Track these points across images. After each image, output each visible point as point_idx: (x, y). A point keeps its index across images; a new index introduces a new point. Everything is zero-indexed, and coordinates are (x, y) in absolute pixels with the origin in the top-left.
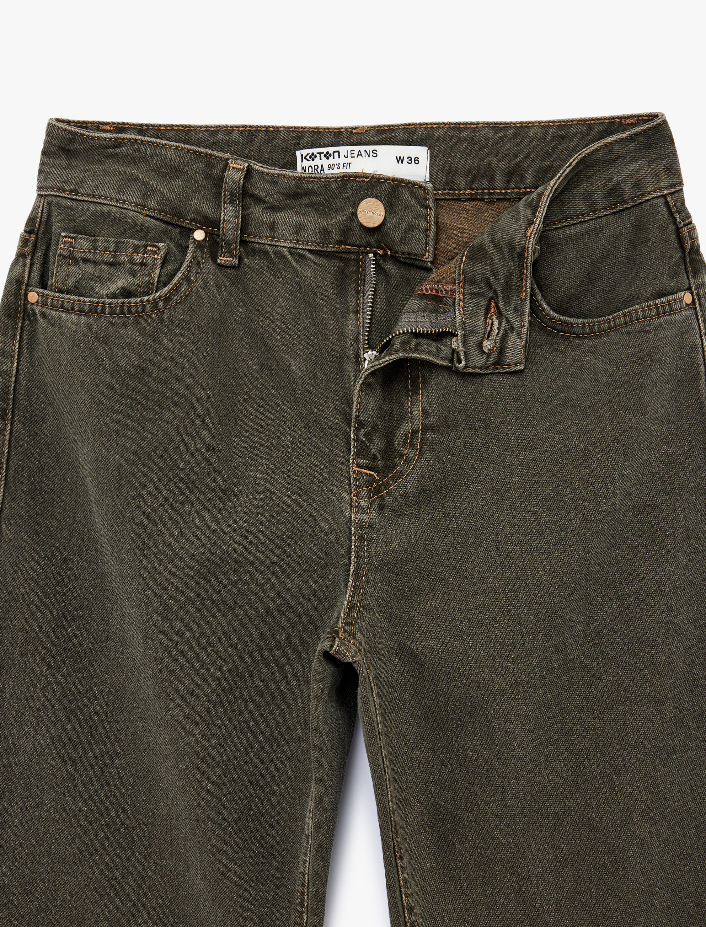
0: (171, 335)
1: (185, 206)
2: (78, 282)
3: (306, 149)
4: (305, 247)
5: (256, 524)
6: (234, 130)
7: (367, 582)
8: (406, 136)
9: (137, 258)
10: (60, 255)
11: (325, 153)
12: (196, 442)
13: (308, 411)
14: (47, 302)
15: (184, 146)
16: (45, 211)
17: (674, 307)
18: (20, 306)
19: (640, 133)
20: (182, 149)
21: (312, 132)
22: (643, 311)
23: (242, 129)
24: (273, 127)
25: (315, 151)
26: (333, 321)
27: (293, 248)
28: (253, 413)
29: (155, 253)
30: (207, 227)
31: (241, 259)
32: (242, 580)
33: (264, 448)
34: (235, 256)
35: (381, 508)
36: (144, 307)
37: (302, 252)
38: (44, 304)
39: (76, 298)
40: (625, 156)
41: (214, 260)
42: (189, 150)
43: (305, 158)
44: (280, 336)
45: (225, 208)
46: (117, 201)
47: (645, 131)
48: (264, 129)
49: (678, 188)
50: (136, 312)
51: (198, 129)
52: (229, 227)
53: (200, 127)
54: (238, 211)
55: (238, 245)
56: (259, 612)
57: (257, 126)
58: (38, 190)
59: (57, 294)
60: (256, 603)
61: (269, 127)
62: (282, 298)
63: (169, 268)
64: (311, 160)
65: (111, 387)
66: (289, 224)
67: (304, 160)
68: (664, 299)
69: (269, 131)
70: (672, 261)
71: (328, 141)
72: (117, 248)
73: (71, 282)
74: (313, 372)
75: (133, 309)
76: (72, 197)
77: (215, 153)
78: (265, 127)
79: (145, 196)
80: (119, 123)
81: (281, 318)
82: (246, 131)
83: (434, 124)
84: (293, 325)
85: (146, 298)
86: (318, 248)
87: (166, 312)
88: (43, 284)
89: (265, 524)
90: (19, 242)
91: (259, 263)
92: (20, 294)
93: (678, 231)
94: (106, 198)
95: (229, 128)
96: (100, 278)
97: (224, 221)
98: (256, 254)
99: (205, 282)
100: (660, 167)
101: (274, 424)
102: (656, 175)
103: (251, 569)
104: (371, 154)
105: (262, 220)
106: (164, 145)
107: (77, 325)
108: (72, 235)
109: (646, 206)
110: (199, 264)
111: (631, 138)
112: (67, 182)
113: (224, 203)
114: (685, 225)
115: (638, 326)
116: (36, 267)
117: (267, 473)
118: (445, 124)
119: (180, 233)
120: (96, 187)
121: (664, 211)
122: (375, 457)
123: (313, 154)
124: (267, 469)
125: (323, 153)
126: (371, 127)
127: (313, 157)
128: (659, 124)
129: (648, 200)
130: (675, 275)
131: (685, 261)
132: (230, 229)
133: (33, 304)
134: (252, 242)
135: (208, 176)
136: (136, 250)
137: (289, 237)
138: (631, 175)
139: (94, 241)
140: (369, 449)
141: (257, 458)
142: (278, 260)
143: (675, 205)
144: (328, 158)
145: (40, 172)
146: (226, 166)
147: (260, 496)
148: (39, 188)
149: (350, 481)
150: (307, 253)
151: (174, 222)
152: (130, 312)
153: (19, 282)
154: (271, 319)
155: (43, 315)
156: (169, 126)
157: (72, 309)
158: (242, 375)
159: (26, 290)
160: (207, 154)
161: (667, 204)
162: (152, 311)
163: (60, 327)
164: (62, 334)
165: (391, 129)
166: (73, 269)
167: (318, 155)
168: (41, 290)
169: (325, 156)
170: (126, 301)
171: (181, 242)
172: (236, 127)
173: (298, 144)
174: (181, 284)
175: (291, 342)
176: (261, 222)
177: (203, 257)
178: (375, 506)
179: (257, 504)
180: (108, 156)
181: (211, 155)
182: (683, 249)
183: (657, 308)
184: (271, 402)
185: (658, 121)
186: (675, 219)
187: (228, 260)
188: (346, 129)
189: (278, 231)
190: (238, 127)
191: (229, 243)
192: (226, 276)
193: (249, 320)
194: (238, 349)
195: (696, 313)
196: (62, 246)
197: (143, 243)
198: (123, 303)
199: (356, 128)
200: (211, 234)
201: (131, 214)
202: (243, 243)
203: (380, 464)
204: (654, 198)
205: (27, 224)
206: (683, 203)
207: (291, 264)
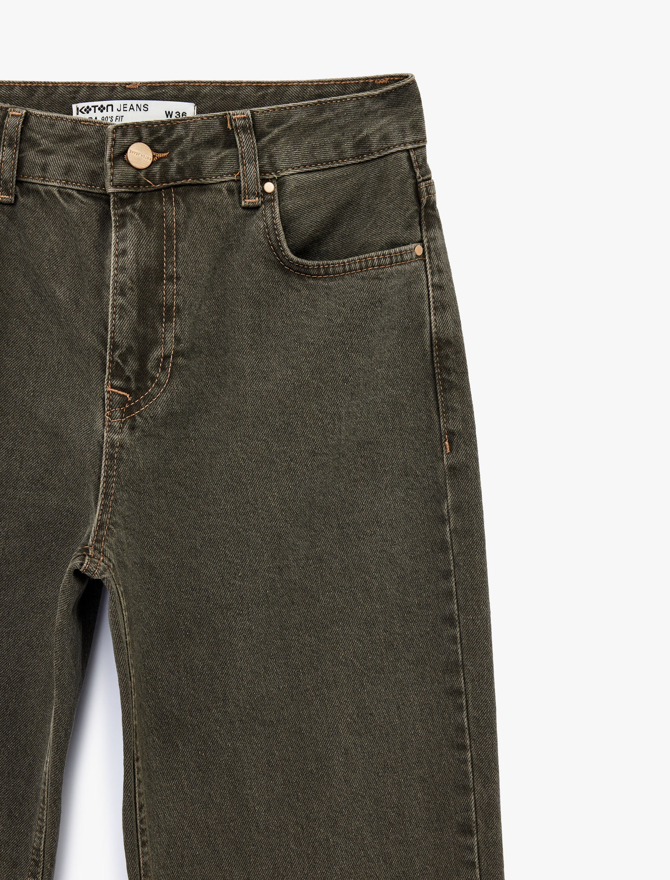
3: (82, 102)
4: (74, 187)
5: (21, 443)
6: (16, 86)
7: (116, 501)
8: (175, 93)
11: (99, 106)
13: (70, 334)
17: (406, 257)
19: (391, 91)
21: (88, 86)
22: (379, 259)
23: (24, 84)
24: (52, 83)
25: (91, 104)
27: (62, 187)
31: (16, 197)
34: (11, 194)
35: (132, 428)
37: (70, 191)
40: (376, 111)
43: (81, 111)
47: (395, 89)
48: (43, 85)
49: (421, 145)
54: (15, 154)
55: (14, 184)
61: (49, 83)
64: (86, 112)
67: (80, 113)
68: (397, 249)
69: (48, 87)
70: (408, 214)
71: (103, 95)
74: (76, 299)
78: (45, 83)
82: (27, 86)
83: (202, 82)
86: (86, 189)
91: (31, 201)
93: (416, 185)
95: (11, 84)
97: (2, 162)
98: (30, 194)
100: (407, 123)
102: (402, 131)
104: (142, 108)
105: (35, 162)
109: (391, 159)
111: (382, 96)
114: (423, 181)
115: (373, 273)
118: (211, 83)
121: (406, 165)
122: (128, 379)
123: (88, 107)
125: (97, 106)
126: (144, 83)
127: (88, 110)
128: (409, 84)
129: (393, 153)
130: (409, 226)
131: (420, 214)
134: (26, 182)
137: (58, 177)
138: (380, 129)
140: (123, 370)
142: (48, 198)
143: (417, 161)
144: (102, 111)
146: (6, 114)
149: (104, 401)
150: (75, 193)
161: (409, 158)
165: (162, 85)
167: (93, 108)
169: (99, 109)
172: (18, 84)
173: (74, 98)
175: (58, 273)
178: (127, 426)
182: (419, 203)
183: (391, 257)
185: (407, 81)
186: (415, 174)
188: (120, 84)
189: (49, 171)
195: (425, 265)
199: (130, 84)
202: (19, 183)
203: (133, 386)
204: (399, 151)
206: (425, 159)
207: (59, 202)
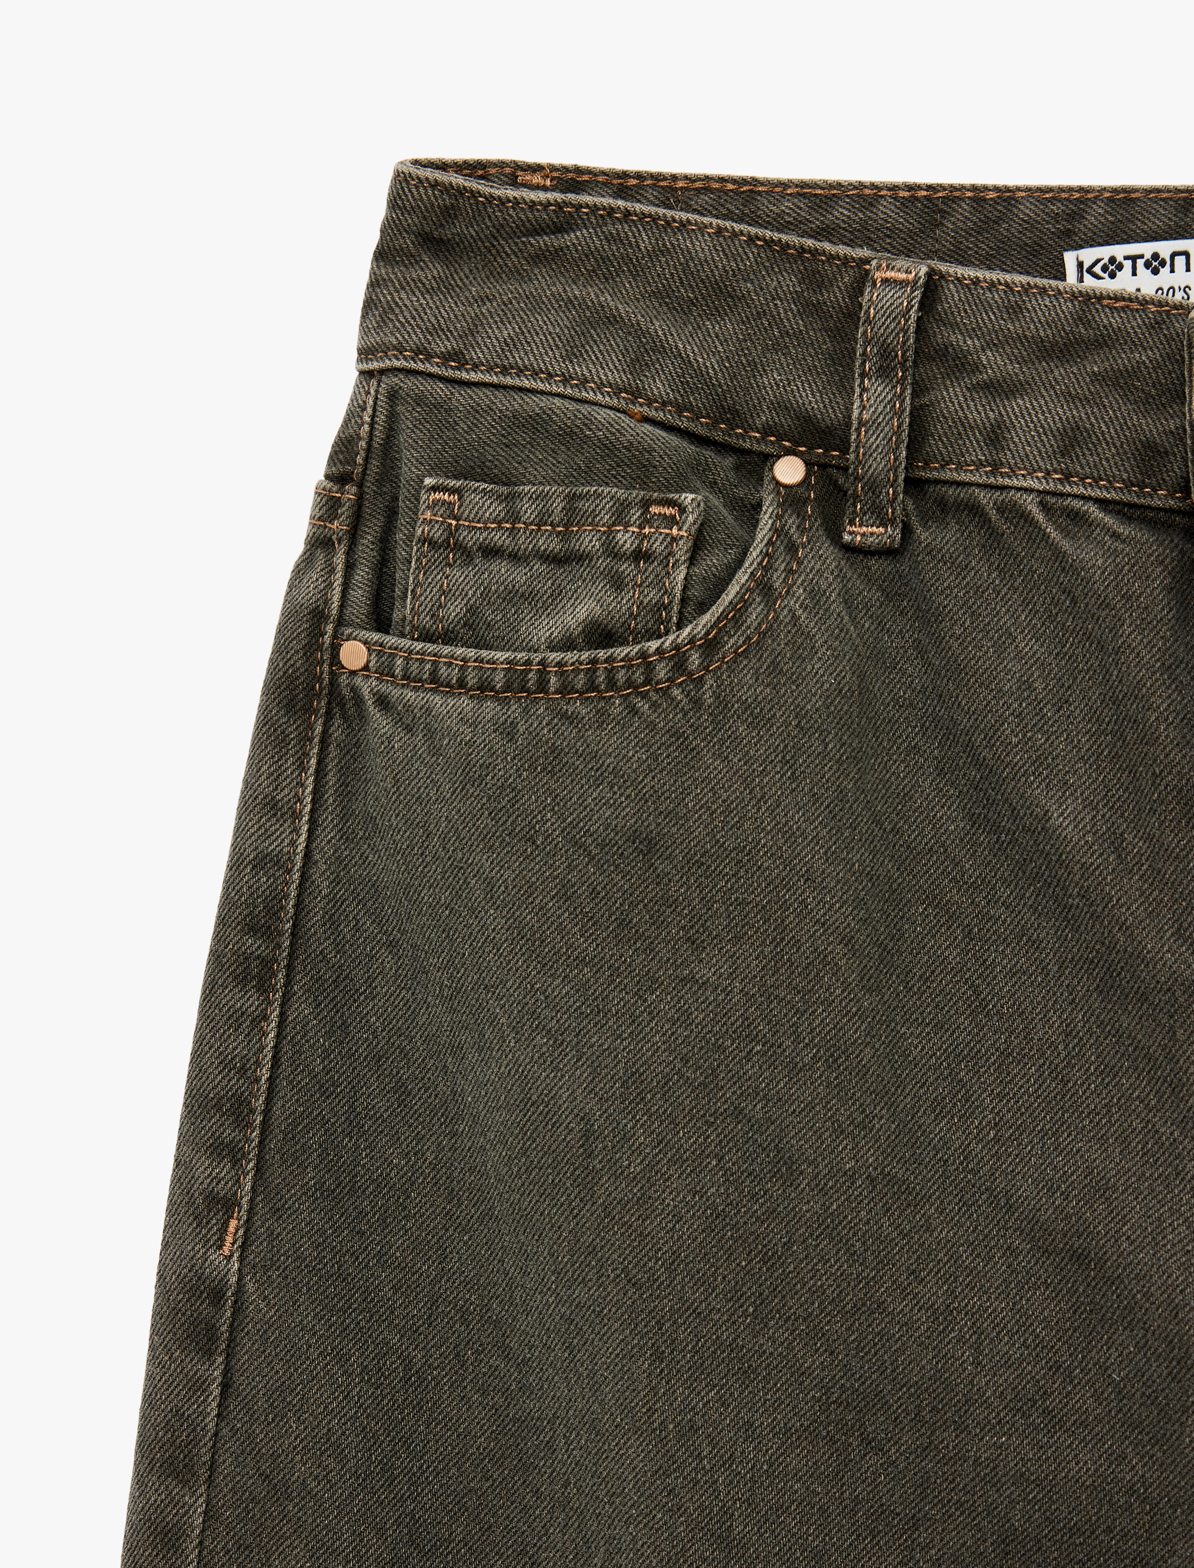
0: (722, 742)
1: (746, 390)
2: (472, 610)
3: (1092, 246)
4: (1090, 492)
5: (973, 1288)
6: (882, 196)
9: (626, 539)
10: (424, 540)
11: (1148, 256)
12: (797, 1041)
13: (1103, 943)
14: (391, 666)
15: (737, 227)
16: (381, 418)
18: (320, 679)
20: (735, 234)
21: (1111, 200)
23: (906, 194)
24: (997, 188)
25: (1120, 251)
26: (1168, 688)
27: (1054, 494)
28: (953, 956)
29: (671, 521)
30: (811, 448)
31: (907, 530)
32: (936, 1448)
33: (987, 1060)
34: (892, 521)
36: (649, 668)
37: (1076, 504)
38: (386, 672)
39: (471, 653)
41: (834, 534)
42: (752, 239)
43: (1089, 271)
44: (1017, 736)
45: (864, 390)
46: (566, 381)
48: (969, 194)
50: (629, 683)
51: (779, 188)
52: (875, 440)
53: (784, 185)
54: (901, 397)
55: (900, 489)
56: (985, 1541)
57: (951, 186)
58: (360, 360)
59: (419, 646)
60: (974, 1514)
61: (986, 188)
62: (1023, 631)
63: (713, 561)
64: (1106, 276)
65: (565, 894)
66: (1042, 427)
67: (1087, 277)
69: (985, 200)
71: (1158, 223)
72: (572, 516)
73: (454, 610)
74: (1114, 833)
75: (621, 676)
76: (450, 373)
77: (827, 246)
78: (974, 188)
79: (637, 365)
80: (566, 169)
81: (1020, 688)
82: (917, 199)
84: (1053, 705)
85: (653, 645)
86: (1126, 498)
87: (710, 681)
88: (381, 622)
89: (997, 1288)
90: (315, 506)
91: (957, 540)
92: (320, 648)
94: (535, 374)
95: (867, 191)
96: (529, 597)
97: (861, 423)
98: (950, 516)
99: (815, 594)
101: (1013, 986)
103: (960, 1417)
105: (966, 418)
106: (684, 225)
107: (474, 725)
108: (452, 483)
110: (792, 548)
112: (435, 331)
113: (863, 375)
116: (362, 574)
117: (996, 1139)
119: (737, 468)
120: (510, 344)
123: (1112, 260)
124: (996, 1125)
125: (1142, 256)
127: (1113, 268)
132: (878, 447)
133: (353, 673)
134: (937, 482)
135: (810, 309)
136: (620, 516)
137: (1041, 464)
139: (510, 498)
141: (967, 1091)
142: (1009, 528)
144: (1155, 272)
145: (368, 305)
146: (862, 279)
147: (979, 1206)
148: (365, 353)
150: (1094, 511)
151: (719, 437)
152: (612, 683)
153: (318, 615)
154: (992, 690)
155: (383, 702)
156: (697, 179)
157: (462, 683)
158: (919, 849)
159: (335, 636)
160: (802, 250)
162: (671, 680)
163: (430, 734)
164: (435, 752)
166: (457, 574)
167: (1128, 264)
168: (376, 636)
169: (1147, 265)
170: (602, 654)
171: (740, 492)
172: (889, 189)
173: (1068, 233)
174: (747, 604)
175: (1050, 753)
176: (963, 424)
177: (802, 530)
179: (974, 1231)
180: (540, 258)
181: (815, 252)
184: (1004, 922)
187: (872, 534)
189: (1012, 446)
190: (894, 188)
191: (873, 487)
192: (869, 580)
193: (933, 696)
194: (905, 777)
196: (428, 515)
197: (637, 494)
198: (594, 661)
200: (823, 466)
201: (603, 415)
202: (914, 485)
205: (333, 458)
207: (1046, 537)
